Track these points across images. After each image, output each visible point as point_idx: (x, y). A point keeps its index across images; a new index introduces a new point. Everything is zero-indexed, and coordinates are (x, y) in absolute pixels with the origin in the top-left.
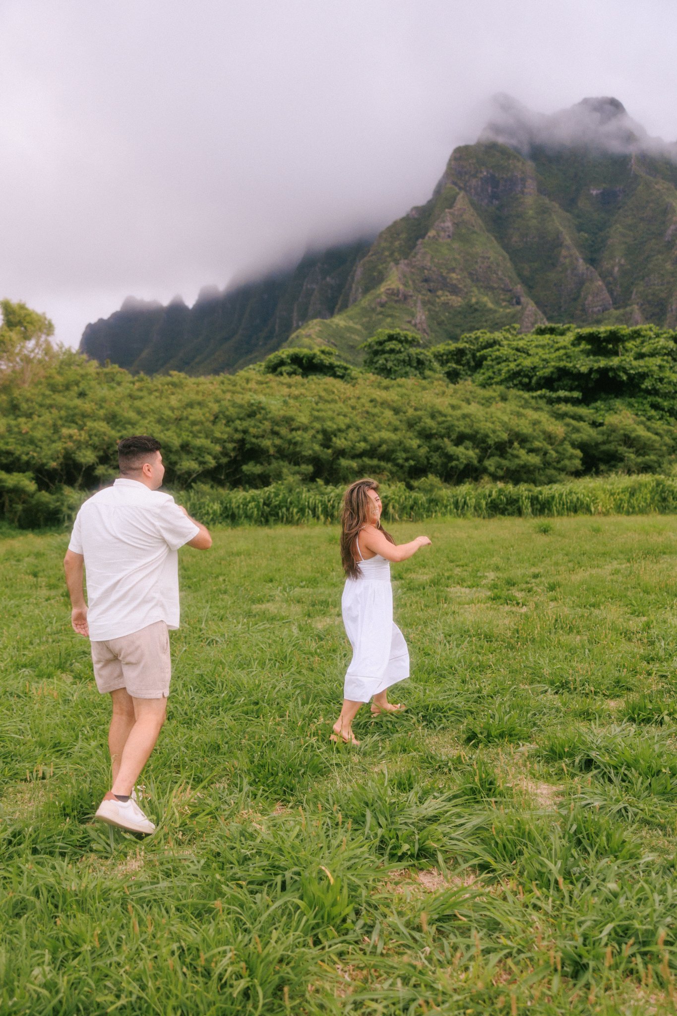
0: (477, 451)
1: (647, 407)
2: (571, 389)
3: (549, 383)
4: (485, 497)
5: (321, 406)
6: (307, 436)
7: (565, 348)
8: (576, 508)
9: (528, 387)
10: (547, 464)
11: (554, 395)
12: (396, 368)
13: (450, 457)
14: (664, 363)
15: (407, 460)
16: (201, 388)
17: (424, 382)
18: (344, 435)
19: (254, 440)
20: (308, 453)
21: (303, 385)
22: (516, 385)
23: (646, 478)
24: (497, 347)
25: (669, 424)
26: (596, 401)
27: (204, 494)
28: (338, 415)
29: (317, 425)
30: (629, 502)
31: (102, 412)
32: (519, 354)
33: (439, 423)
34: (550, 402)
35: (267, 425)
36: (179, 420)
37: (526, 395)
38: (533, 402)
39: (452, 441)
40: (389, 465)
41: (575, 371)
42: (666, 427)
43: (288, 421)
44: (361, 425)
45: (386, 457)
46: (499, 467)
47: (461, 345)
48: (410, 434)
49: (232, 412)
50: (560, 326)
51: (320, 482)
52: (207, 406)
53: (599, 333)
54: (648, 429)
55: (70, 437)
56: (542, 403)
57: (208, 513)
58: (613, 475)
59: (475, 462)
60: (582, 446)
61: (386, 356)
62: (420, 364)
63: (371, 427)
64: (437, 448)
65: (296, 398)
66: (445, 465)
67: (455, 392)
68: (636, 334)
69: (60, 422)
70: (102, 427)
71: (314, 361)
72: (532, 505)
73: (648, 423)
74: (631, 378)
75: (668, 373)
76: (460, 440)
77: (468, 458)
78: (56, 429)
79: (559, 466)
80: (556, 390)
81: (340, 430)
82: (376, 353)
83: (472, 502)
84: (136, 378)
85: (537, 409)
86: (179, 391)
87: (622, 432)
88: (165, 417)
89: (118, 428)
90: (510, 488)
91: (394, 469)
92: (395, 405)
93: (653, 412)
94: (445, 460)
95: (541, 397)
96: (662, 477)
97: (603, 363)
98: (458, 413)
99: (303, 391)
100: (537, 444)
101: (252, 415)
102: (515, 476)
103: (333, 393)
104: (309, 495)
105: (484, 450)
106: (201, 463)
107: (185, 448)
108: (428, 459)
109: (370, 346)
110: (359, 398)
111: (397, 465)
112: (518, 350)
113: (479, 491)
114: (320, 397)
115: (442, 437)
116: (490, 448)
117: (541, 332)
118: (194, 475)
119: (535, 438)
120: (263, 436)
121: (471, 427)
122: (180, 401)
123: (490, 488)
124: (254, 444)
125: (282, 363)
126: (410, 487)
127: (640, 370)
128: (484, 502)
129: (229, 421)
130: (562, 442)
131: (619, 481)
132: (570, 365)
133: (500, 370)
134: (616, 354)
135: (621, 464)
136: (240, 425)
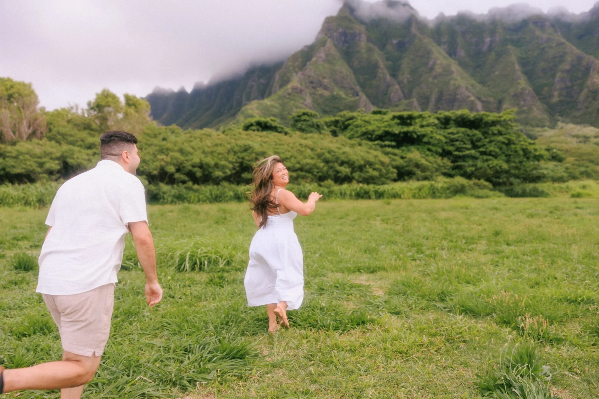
0: (350, 169)
1: (426, 150)
2: (391, 141)
3: (380, 138)
4: (354, 190)
5: (278, 147)
7: (387, 121)
8: (396, 196)
9: (371, 140)
10: (381, 176)
11: (383, 143)
12: (307, 129)
13: (338, 172)
14: (433, 130)
15: (318, 172)
16: (219, 137)
17: (322, 136)
18: (289, 160)
19: (248, 162)
21: (267, 137)
22: (365, 139)
23: (426, 183)
24: (354, 120)
25: (435, 158)
26: (402, 146)
27: (225, 187)
28: (286, 151)
30: (418, 193)
31: (176, 148)
32: (366, 123)
33: (333, 156)
34: (382, 146)
35: (254, 155)
36: (212, 153)
37: (370, 143)
38: (374, 147)
39: (339, 164)
40: (310, 175)
41: (393, 133)
42: (434, 159)
44: (296, 156)
45: (308, 171)
46: (360, 176)
47: (338, 118)
48: (319, 161)
49: (236, 149)
50: (384, 110)
52: (224, 146)
53: (403, 115)
54: (427, 160)
55: (163, 159)
56: (378, 147)
57: (227, 196)
58: (411, 182)
59: (349, 174)
60: (397, 168)
61: (302, 122)
62: (318, 127)
63: (301, 157)
64: (331, 167)
65: (265, 142)
66: (335, 175)
67: (337, 141)
68: (420, 116)
69: (156, 153)
70: (178, 155)
71: (268, 124)
72: (375, 194)
73: (426, 158)
74: (418, 136)
75: (434, 135)
76: (342, 164)
77: (346, 172)
78: (155, 155)
79: (387, 176)
80: (383, 141)
82: (297, 121)
83: (348, 192)
84: (187, 131)
85: (376, 150)
86: (208, 138)
87: (415, 161)
88: (206, 151)
89: (184, 155)
90: (365, 186)
91: (312, 177)
92: (311, 147)
93: (428, 153)
94: (335, 173)
95: (378, 144)
96: (433, 182)
97: (405, 129)
98: (341, 151)
99: (267, 139)
100: (377, 166)
101: (245, 150)
102: (368, 181)
103: (282, 140)
105: (353, 169)
106: (224, 173)
107: (216, 166)
108: (327, 172)
109: (294, 117)
110: (294, 143)
111: (313, 175)
112: (365, 121)
113: (352, 187)
114: (276, 142)
115: (334, 162)
116: (355, 167)
117: (375, 113)
118: (220, 178)
119: (376, 163)
120: (252, 161)
121: (347, 157)
122: (211, 143)
123: (356, 186)
124: (246, 164)
125: (252, 125)
126: (320, 186)
127: (423, 133)
128: (353, 193)
129: (235, 153)
130: (388, 166)
131: (413, 184)
132: (390, 130)
133: (357, 132)
134: (411, 124)
135: (414, 177)
136: (241, 155)
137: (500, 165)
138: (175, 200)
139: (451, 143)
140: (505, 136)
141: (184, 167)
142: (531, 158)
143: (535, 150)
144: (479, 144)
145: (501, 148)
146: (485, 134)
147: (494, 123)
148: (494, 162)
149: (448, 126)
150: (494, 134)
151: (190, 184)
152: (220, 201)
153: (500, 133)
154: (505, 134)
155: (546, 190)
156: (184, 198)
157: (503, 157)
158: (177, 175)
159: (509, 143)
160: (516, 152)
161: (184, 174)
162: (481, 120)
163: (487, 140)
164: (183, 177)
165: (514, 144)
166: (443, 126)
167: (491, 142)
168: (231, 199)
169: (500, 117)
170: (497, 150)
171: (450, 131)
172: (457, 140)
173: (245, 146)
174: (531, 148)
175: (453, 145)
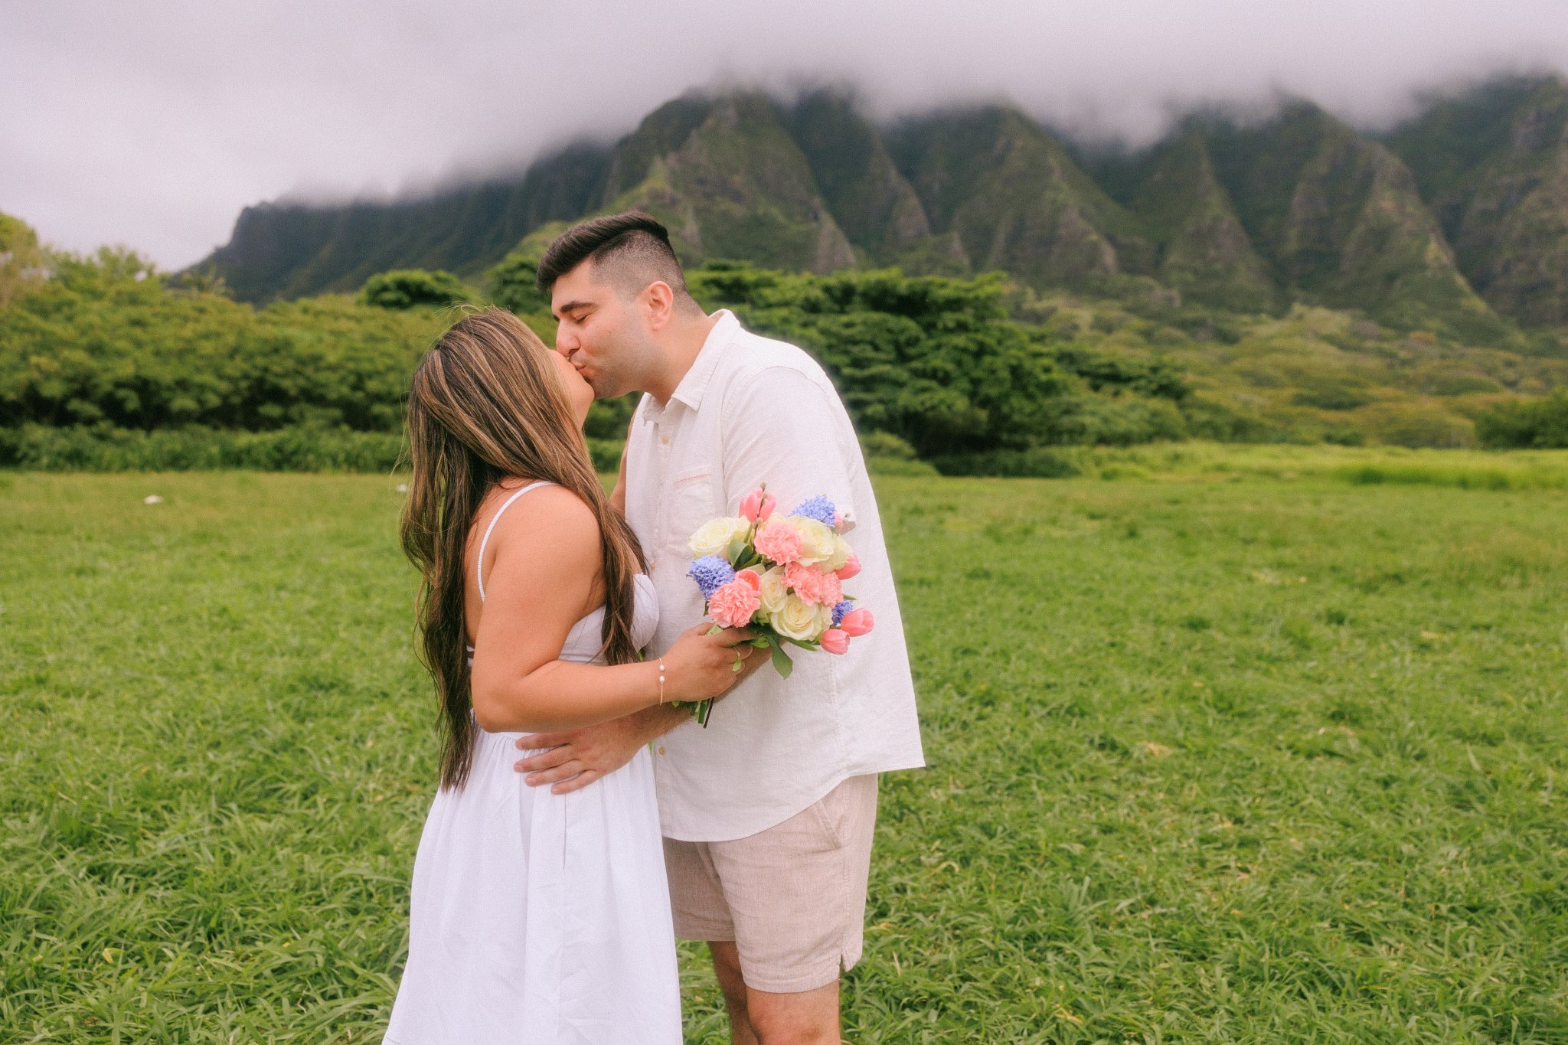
5: (365, 345)
6: (333, 377)
18: (381, 377)
20: (333, 395)
27: (203, 437)
29: (351, 365)
31: (84, 341)
35: (290, 364)
36: (183, 353)
43: (316, 359)
49: (251, 346)
51: (345, 428)
55: (39, 366)
61: (516, 287)
69: (30, 349)
78: (24, 356)
81: (378, 373)
88: (167, 348)
101: (276, 351)
104: (330, 442)
106: (200, 402)
107: (182, 385)
120: (285, 375)
129: (250, 356)
136: (260, 361)
137: (949, 402)
138: (61, 461)
139: (842, 347)
140: (972, 335)
141: (96, 386)
142: (1031, 389)
143: (1047, 370)
144: (911, 351)
145: (959, 363)
146: (929, 328)
147: (955, 304)
148: (940, 395)
149: (847, 308)
150: (948, 331)
151: (104, 426)
152: (185, 468)
153: (962, 327)
154: (977, 331)
155: (1074, 463)
156: (88, 459)
157: (965, 384)
158: (75, 405)
159: (981, 351)
160: (993, 372)
161: (94, 402)
162: (925, 294)
163: (932, 343)
164: (90, 409)
165: (994, 353)
166: (836, 307)
167: (938, 347)
168: (210, 464)
169: (968, 290)
170: (950, 367)
171: (844, 319)
172: (856, 342)
173: (276, 339)
174: (1035, 367)
175: (847, 353)
